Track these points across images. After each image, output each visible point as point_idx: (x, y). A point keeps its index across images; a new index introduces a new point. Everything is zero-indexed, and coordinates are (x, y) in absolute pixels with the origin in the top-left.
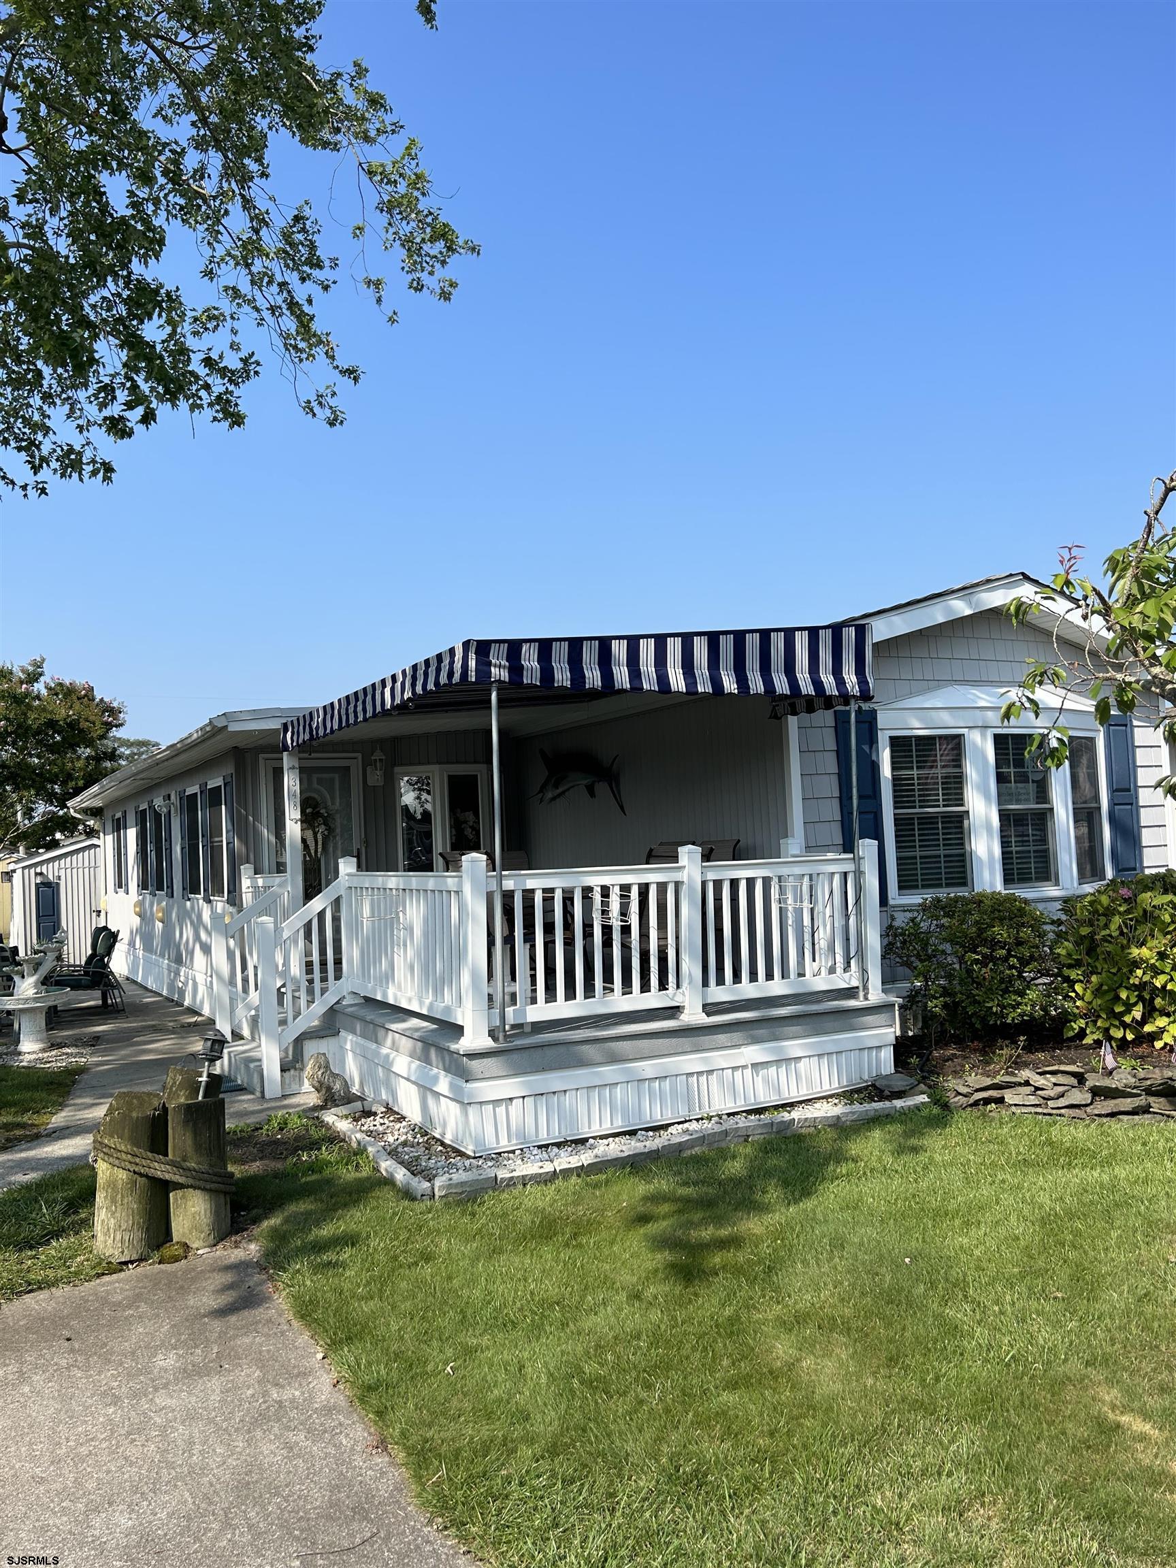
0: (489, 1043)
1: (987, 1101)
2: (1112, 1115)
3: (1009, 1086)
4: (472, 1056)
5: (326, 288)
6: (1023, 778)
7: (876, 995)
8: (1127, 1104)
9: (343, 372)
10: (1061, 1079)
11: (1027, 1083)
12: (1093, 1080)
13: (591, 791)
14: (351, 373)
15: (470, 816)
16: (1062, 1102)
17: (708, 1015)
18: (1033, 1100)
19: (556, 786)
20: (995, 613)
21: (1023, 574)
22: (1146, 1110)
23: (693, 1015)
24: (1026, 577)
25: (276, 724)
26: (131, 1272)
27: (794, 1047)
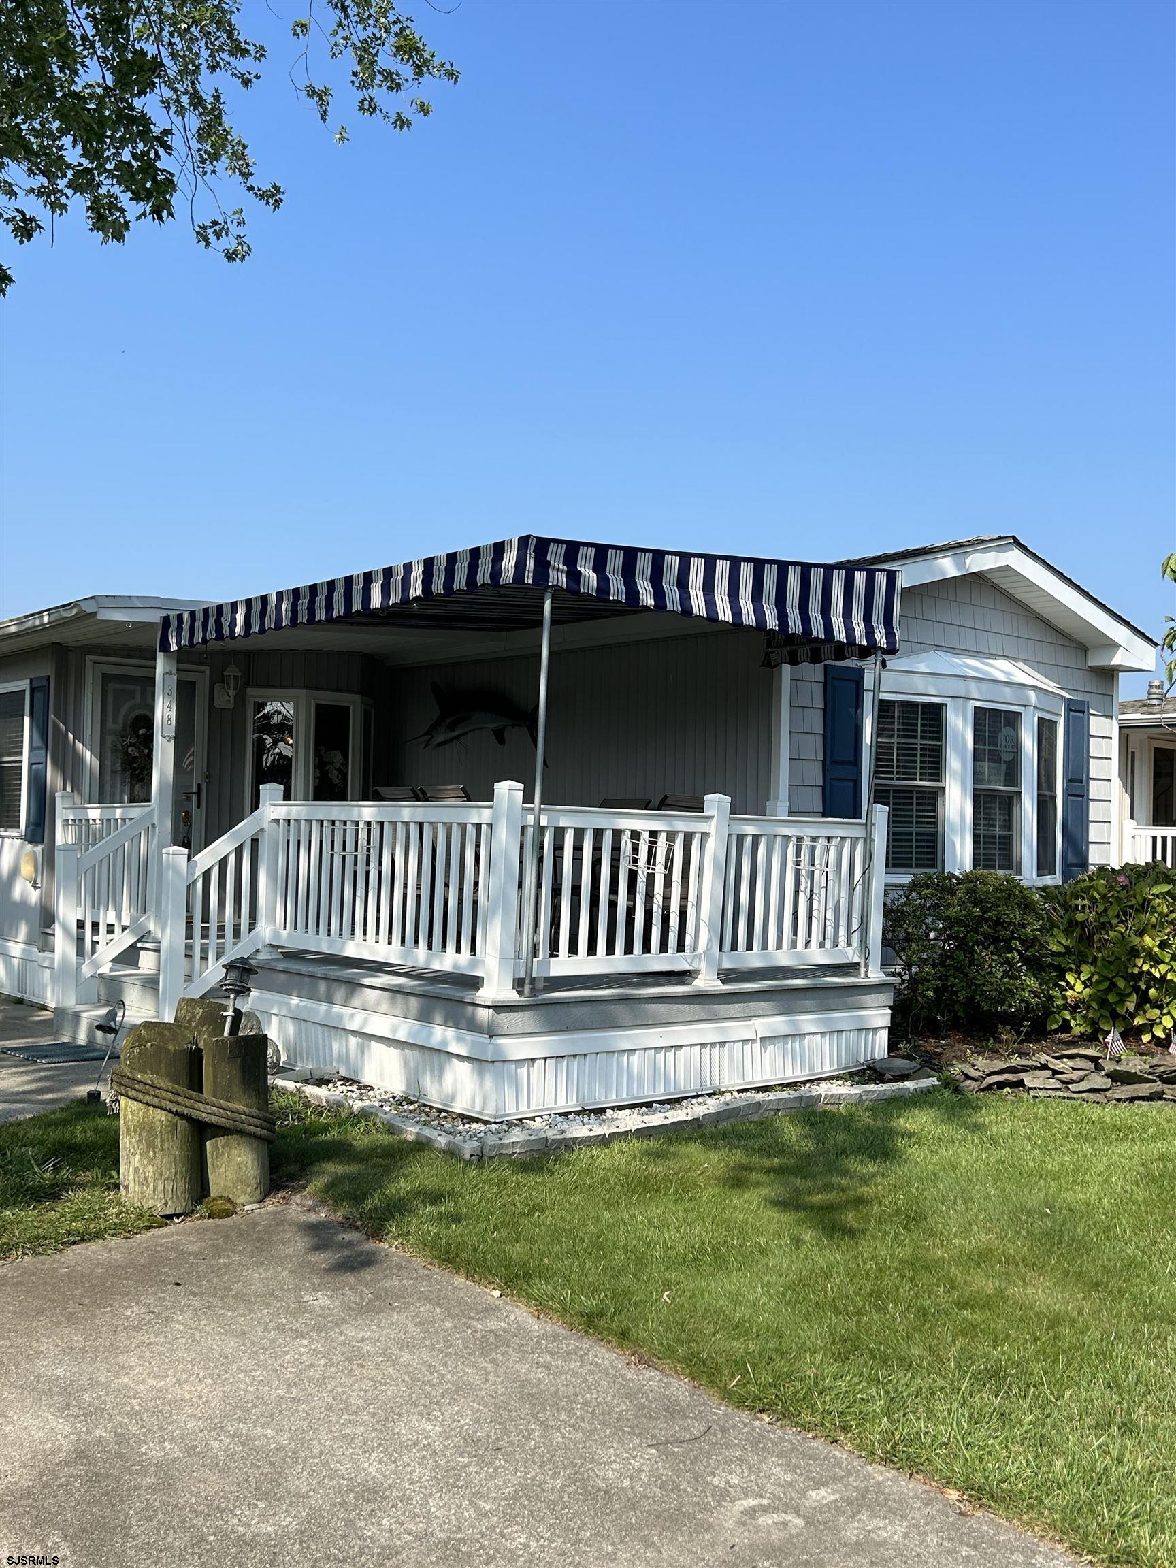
0: (512, 996)
1: (1001, 1085)
2: (1132, 1100)
3: (1025, 1069)
4: (499, 1008)
5: (246, 82)
6: (995, 757)
7: (875, 974)
8: (1145, 1089)
9: (263, 195)
10: (1079, 1063)
11: (1044, 1067)
12: (1109, 1066)
13: (500, 736)
14: (272, 197)
15: (337, 757)
16: (1083, 1086)
17: (724, 982)
18: (1053, 1083)
19: (452, 728)
20: (978, 578)
21: (1014, 537)
22: (1157, 1096)
23: (707, 982)
24: (1017, 542)
25: (155, 617)
26: (178, 1225)
27: (808, 1022)
